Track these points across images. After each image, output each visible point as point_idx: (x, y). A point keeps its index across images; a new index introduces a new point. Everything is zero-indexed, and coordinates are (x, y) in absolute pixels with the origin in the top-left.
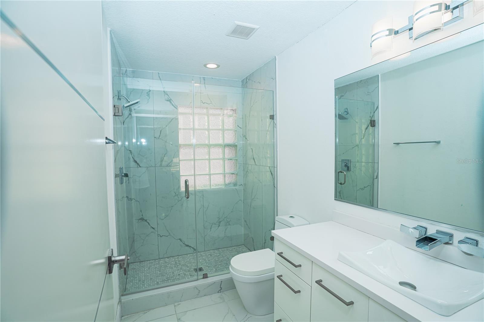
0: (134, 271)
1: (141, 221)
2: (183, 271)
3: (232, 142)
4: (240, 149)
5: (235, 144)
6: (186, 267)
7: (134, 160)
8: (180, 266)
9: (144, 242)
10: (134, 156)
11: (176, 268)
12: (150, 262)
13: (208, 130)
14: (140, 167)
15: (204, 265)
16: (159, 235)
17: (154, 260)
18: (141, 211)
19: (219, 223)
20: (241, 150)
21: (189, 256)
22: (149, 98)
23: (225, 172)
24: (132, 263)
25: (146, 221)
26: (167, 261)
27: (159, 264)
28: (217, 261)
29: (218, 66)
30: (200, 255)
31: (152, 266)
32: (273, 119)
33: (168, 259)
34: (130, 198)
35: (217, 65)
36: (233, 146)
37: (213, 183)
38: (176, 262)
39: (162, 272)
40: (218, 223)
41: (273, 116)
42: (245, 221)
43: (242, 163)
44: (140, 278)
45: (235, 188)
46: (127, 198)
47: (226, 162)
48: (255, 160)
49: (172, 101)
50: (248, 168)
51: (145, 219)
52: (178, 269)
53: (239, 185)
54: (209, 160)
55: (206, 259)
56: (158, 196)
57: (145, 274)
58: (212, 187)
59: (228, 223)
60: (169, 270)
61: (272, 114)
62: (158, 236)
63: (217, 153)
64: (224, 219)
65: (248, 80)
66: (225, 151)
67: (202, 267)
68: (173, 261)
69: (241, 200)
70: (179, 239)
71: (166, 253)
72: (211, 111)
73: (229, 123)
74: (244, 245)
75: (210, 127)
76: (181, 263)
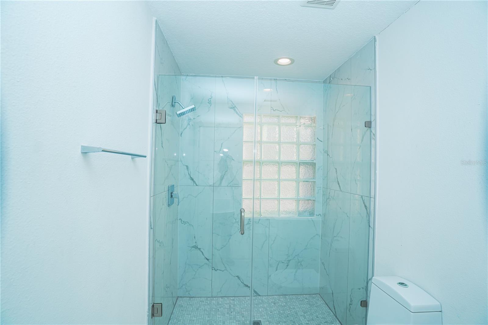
0: (181, 310)
1: (194, 249)
2: (236, 321)
3: (309, 159)
4: (319, 169)
5: (313, 162)
6: (241, 317)
7: (190, 177)
8: (234, 313)
9: (196, 274)
10: (190, 172)
11: (228, 315)
12: (201, 300)
13: (279, 143)
14: (197, 185)
15: (264, 317)
16: (213, 268)
17: (205, 298)
18: (195, 237)
19: (288, 262)
20: (321, 169)
21: (247, 299)
22: (211, 106)
23: (299, 198)
24: (181, 297)
25: (199, 250)
26: (220, 302)
27: (210, 305)
28: (282, 314)
29: (293, 61)
30: (261, 300)
31: (202, 307)
32: (370, 127)
33: (222, 300)
34: (183, 221)
35: (291, 59)
36: (312, 165)
37: (282, 210)
38: (230, 306)
39: (211, 318)
40: (286, 262)
41: (370, 122)
42: (323, 263)
43: (322, 186)
44: (184, 321)
45: (311, 218)
46: (180, 220)
47: (301, 184)
48: (340, 184)
49: (237, 108)
50: (329, 193)
51: (199, 247)
52: (231, 318)
53: (316, 215)
54: (279, 180)
55: (268, 309)
56: (215, 221)
57: (191, 317)
58: (282, 216)
59: (299, 264)
60: (220, 316)
61: (369, 120)
62: (212, 270)
63: (289, 172)
64: (294, 257)
65: (332, 79)
66: (300, 170)
67: (260, 321)
68: (227, 304)
69: (318, 235)
70: (237, 276)
71: (221, 291)
72: (283, 121)
73: (306, 134)
74: (319, 295)
75: (282, 139)
76: (236, 308)
